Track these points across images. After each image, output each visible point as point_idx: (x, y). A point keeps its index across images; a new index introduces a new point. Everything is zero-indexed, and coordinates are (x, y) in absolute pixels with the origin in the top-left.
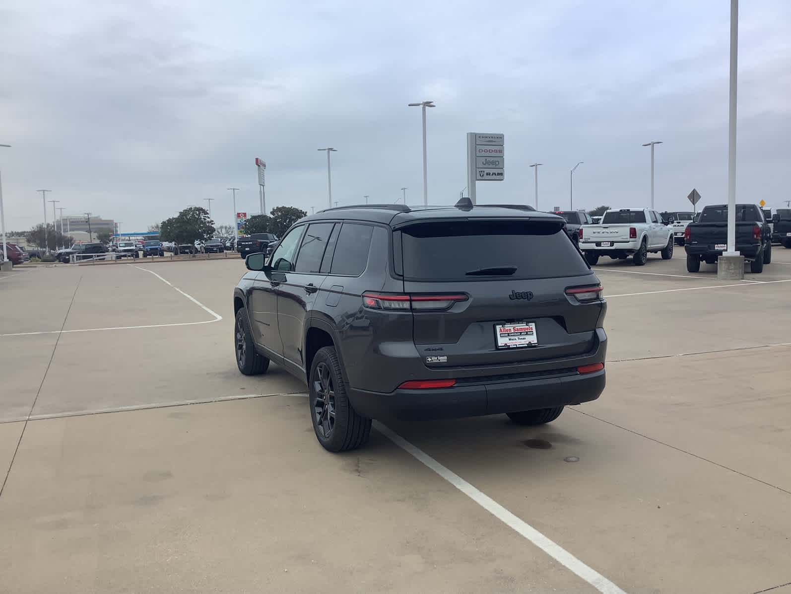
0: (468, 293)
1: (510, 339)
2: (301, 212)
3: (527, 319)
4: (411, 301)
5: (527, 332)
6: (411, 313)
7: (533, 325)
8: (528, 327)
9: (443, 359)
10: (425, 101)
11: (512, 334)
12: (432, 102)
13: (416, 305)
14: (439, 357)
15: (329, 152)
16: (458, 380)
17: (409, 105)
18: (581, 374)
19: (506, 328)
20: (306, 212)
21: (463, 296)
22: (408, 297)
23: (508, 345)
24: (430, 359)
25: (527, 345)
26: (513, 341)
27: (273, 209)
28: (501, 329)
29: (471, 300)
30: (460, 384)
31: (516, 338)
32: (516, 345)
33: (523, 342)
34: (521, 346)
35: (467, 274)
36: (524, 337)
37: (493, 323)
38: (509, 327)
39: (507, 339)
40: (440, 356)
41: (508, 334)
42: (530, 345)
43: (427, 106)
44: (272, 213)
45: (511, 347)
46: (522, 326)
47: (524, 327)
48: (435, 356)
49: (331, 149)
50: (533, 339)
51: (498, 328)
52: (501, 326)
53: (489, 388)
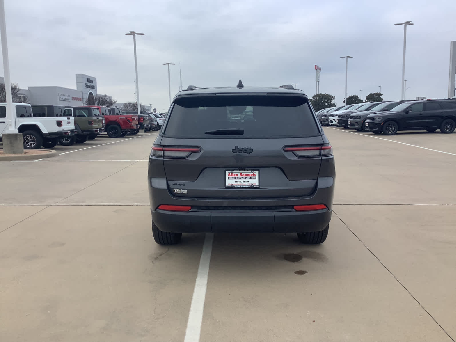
0: (201, 147)
1: (236, 182)
2: (331, 97)
3: (253, 168)
4: (163, 150)
5: (251, 177)
6: (162, 159)
7: (257, 173)
8: (252, 173)
9: (185, 192)
10: (406, 21)
11: (239, 178)
12: (411, 22)
13: (168, 154)
14: (181, 190)
15: (347, 59)
16: (192, 207)
17: (395, 25)
18: (297, 211)
19: (234, 174)
20: (334, 97)
21: (197, 149)
22: (161, 148)
23: (234, 185)
24: (176, 191)
25: (249, 187)
26: (238, 183)
27: (314, 95)
28: (229, 174)
29: (202, 152)
30: (194, 210)
31: (242, 181)
32: (241, 186)
33: (247, 184)
34: (245, 187)
35: (206, 133)
36: (248, 181)
37: (224, 169)
38: (237, 173)
39: (234, 181)
40: (183, 189)
41: (235, 177)
42: (252, 187)
43: (408, 24)
44: (313, 97)
45: (236, 187)
46: (248, 172)
47: (249, 173)
48: (180, 189)
49: (349, 57)
50: (255, 182)
51: (227, 173)
52: (230, 172)
53: (214, 214)
